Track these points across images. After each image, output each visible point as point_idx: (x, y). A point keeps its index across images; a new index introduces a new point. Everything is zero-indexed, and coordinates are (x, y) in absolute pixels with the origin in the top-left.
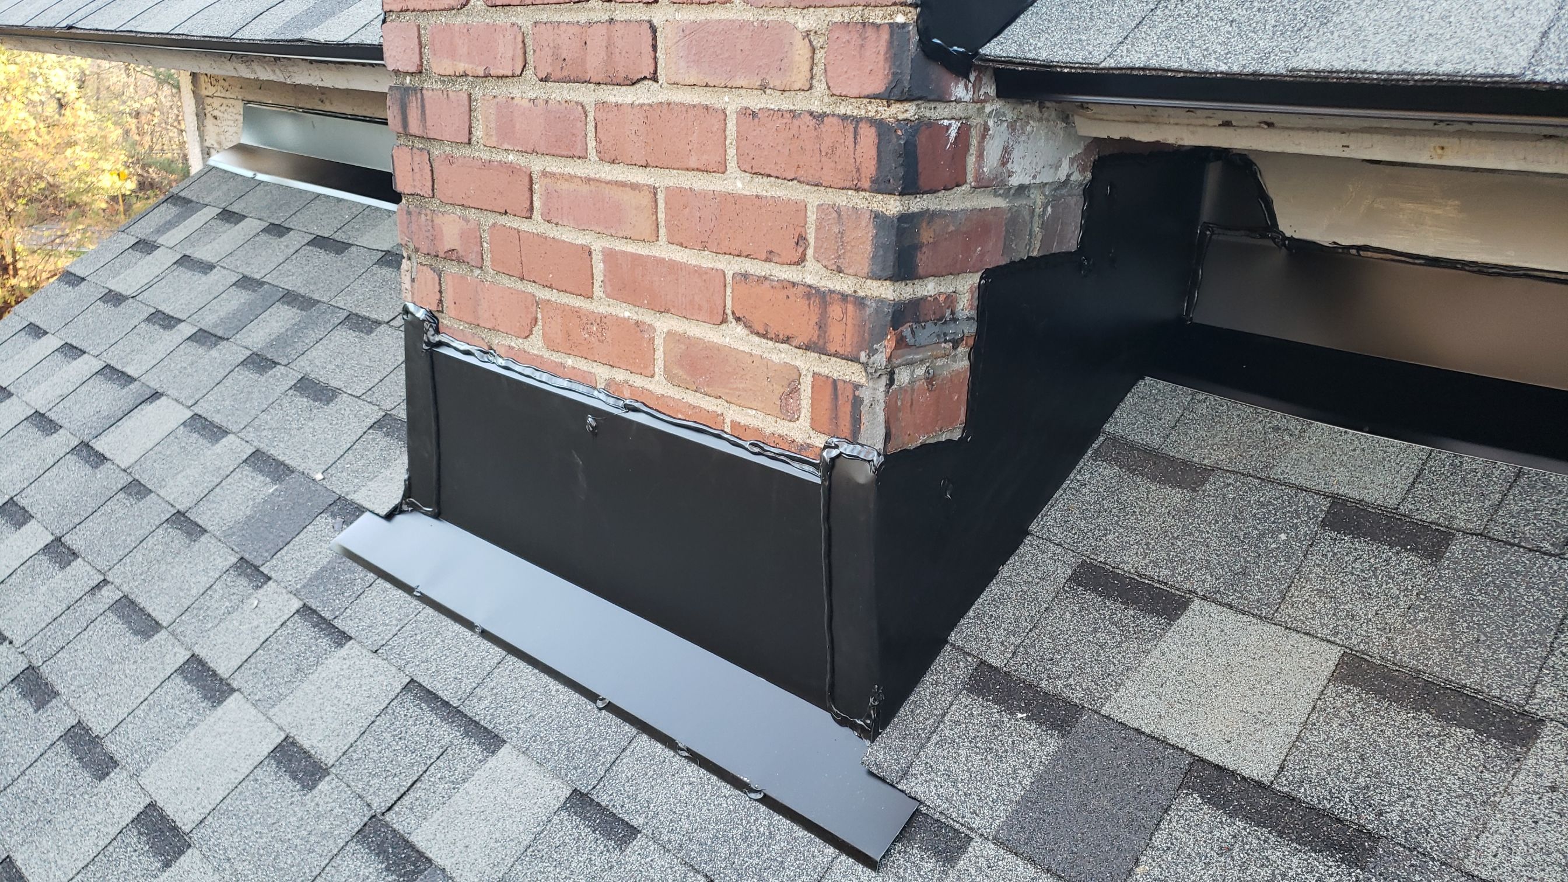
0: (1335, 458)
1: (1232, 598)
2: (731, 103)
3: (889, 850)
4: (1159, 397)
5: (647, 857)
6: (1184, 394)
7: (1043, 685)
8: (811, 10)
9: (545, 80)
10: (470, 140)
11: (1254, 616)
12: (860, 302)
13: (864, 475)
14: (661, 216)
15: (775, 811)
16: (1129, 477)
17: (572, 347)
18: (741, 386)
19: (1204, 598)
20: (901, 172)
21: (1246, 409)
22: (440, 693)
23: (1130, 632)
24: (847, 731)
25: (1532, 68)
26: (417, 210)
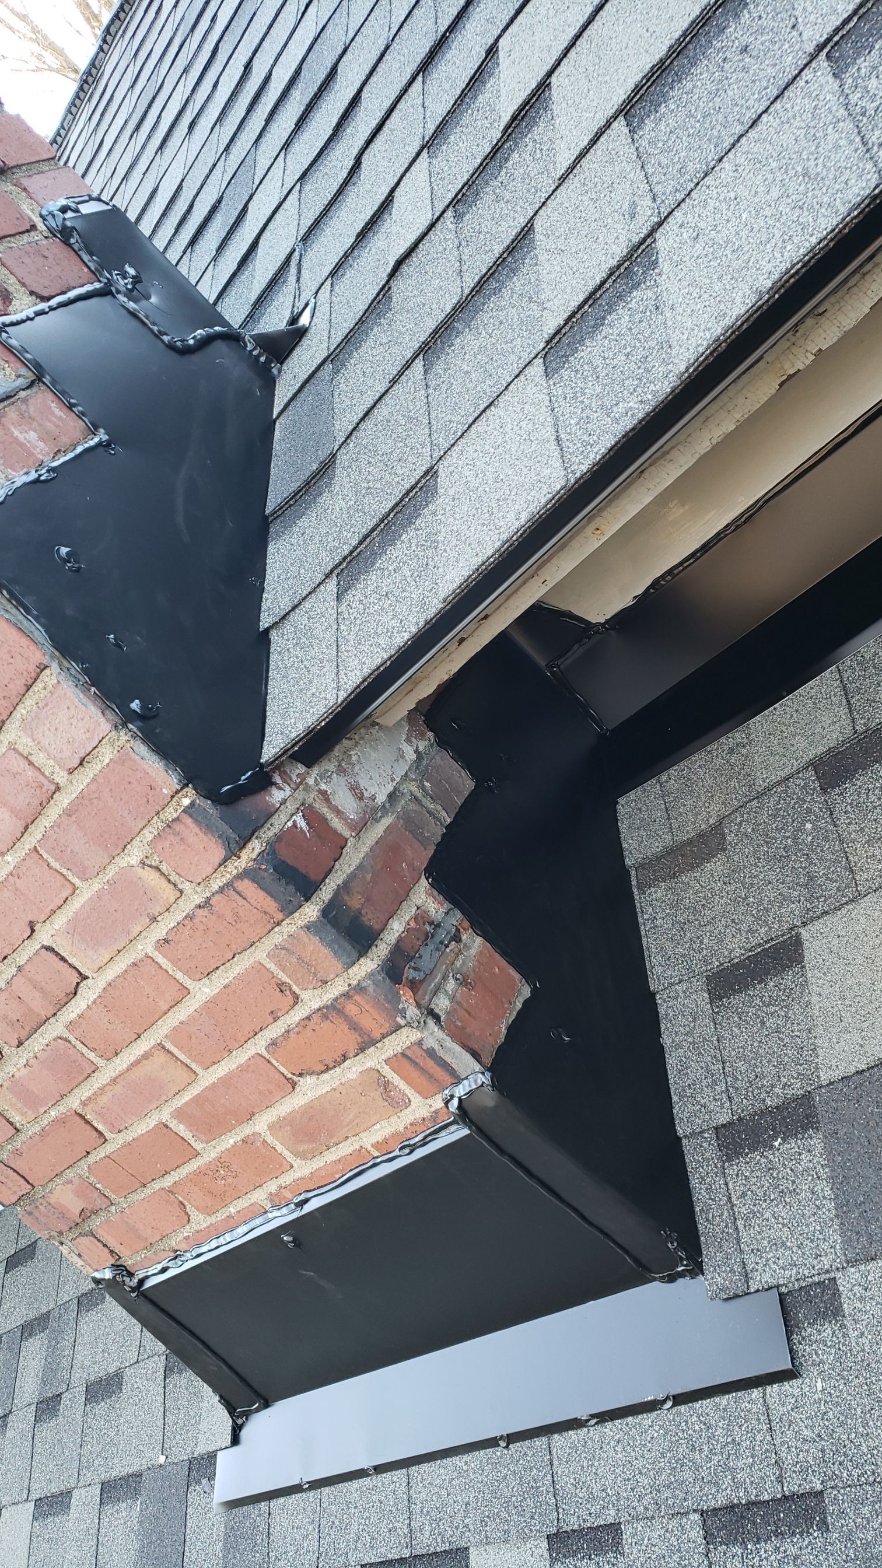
0: (785, 735)
1: (822, 906)
2: (146, 946)
3: (791, 1351)
4: (640, 806)
5: (643, 1540)
6: (652, 786)
7: (770, 1103)
8: (129, 846)
9: (20, 1044)
10: (16, 1128)
11: (846, 903)
12: (359, 989)
13: (489, 1099)
14: (182, 1057)
15: (691, 1402)
16: (676, 883)
17: (222, 1199)
18: (351, 1116)
19: (804, 924)
20: (291, 888)
21: (698, 759)
22: (390, 1556)
23: (784, 1000)
24: (681, 1281)
25: (569, 471)
26: (33, 1206)
